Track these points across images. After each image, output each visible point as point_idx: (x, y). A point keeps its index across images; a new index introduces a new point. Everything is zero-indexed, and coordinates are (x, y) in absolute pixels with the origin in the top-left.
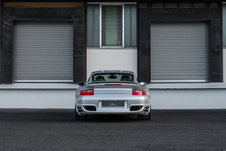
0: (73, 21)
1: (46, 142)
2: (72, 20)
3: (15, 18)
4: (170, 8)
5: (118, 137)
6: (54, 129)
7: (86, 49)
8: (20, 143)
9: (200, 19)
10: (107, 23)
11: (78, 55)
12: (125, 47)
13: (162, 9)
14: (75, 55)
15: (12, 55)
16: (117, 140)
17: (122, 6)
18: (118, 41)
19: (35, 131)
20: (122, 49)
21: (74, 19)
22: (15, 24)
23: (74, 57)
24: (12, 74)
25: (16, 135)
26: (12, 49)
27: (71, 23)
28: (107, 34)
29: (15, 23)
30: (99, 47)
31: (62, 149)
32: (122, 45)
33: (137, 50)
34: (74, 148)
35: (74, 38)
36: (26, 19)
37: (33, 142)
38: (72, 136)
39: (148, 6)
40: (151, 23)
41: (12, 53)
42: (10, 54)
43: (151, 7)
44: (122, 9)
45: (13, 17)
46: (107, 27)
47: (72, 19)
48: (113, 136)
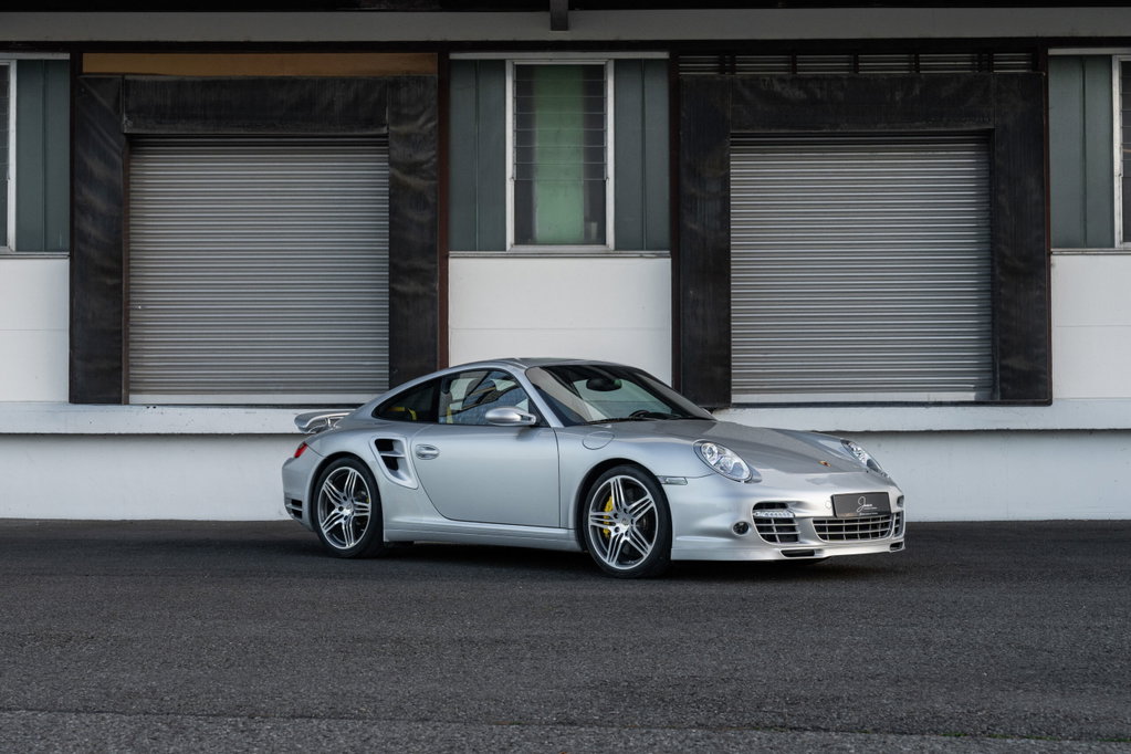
0: (386, 136)
1: (232, 665)
2: (385, 130)
3: (135, 126)
4: (816, 78)
5: (532, 648)
6: (279, 614)
7: (447, 257)
8: (124, 670)
9: (946, 126)
10: (537, 144)
11: (410, 287)
12: (617, 248)
13: (781, 80)
14: (399, 287)
15: (118, 288)
16: (522, 659)
17: (603, 66)
18: (588, 220)
19: (199, 623)
20: (607, 255)
21: (392, 128)
22: (132, 152)
23: (393, 293)
24: (120, 368)
25: (115, 639)
26: (120, 261)
27: (382, 142)
28: (541, 194)
29: (135, 144)
30: (505, 250)
31: (285, 697)
32: (603, 241)
33: (669, 260)
34: (335, 690)
35: (393, 211)
36: (181, 129)
37: (176, 669)
38: (344, 641)
39: (722, 70)
40: (733, 144)
41: (120, 276)
42: (110, 281)
43: (733, 70)
44: (606, 82)
45: (125, 119)
46: (538, 160)
47: (383, 125)
48: (515, 642)
